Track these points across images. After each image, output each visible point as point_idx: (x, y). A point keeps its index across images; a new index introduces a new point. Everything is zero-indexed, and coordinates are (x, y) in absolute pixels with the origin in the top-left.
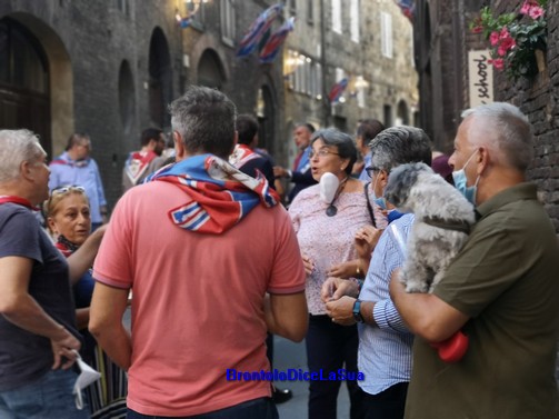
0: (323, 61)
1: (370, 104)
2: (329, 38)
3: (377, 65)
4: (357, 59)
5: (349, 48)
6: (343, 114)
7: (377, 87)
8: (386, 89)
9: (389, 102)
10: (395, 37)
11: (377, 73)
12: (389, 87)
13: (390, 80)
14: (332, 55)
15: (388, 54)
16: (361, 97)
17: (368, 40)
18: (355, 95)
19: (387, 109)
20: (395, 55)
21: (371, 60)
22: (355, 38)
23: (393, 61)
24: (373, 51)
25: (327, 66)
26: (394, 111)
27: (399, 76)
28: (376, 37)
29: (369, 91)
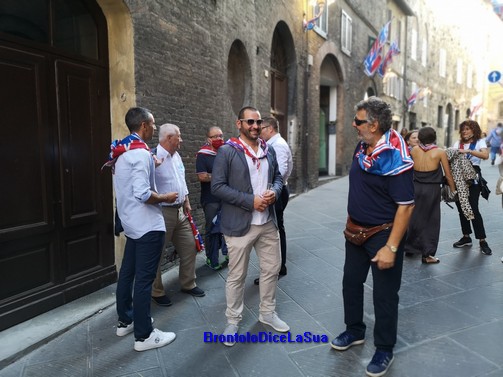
0: (404, 77)
1: (430, 105)
2: (409, 63)
3: (436, 81)
4: (425, 77)
5: (420, 70)
6: (414, 111)
7: (435, 95)
8: (440, 96)
9: (441, 104)
10: (447, 64)
11: (436, 86)
12: (442, 95)
13: (443, 91)
14: (410, 74)
15: (443, 75)
16: (425, 101)
17: (432, 66)
18: (422, 99)
19: (440, 108)
20: (447, 75)
21: (432, 78)
22: (424, 64)
23: (446, 79)
24: (434, 72)
25: (406, 81)
26: (444, 110)
27: (448, 89)
28: (436, 64)
29: (431, 97)
